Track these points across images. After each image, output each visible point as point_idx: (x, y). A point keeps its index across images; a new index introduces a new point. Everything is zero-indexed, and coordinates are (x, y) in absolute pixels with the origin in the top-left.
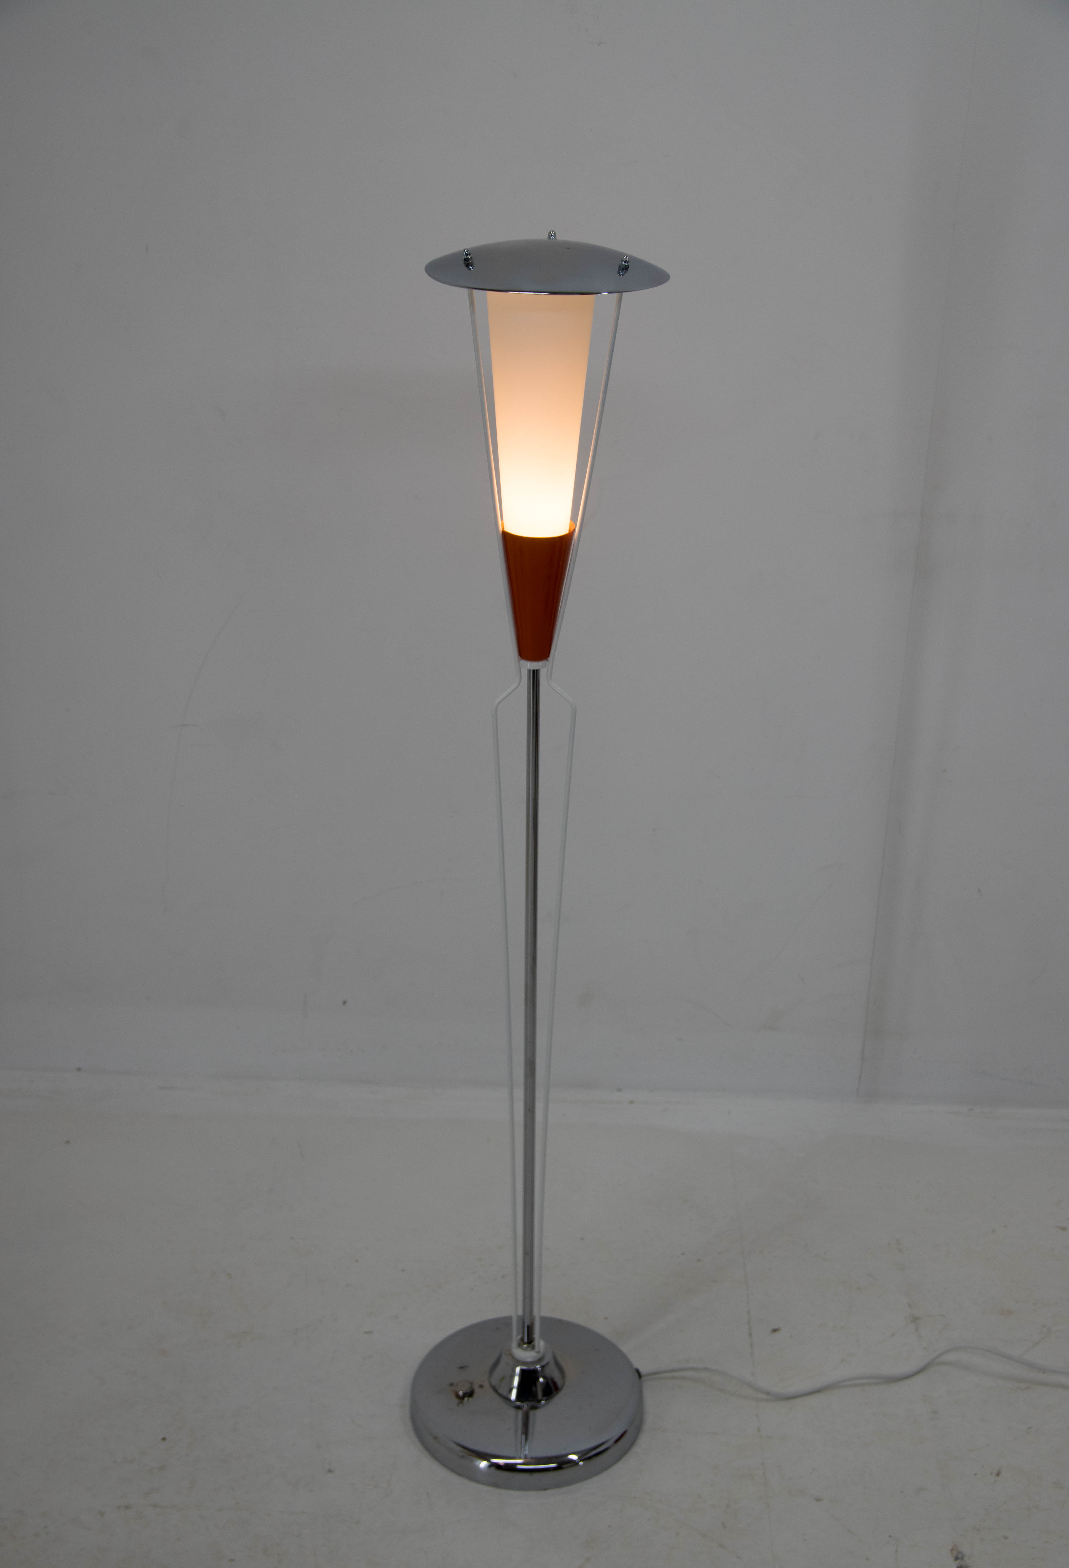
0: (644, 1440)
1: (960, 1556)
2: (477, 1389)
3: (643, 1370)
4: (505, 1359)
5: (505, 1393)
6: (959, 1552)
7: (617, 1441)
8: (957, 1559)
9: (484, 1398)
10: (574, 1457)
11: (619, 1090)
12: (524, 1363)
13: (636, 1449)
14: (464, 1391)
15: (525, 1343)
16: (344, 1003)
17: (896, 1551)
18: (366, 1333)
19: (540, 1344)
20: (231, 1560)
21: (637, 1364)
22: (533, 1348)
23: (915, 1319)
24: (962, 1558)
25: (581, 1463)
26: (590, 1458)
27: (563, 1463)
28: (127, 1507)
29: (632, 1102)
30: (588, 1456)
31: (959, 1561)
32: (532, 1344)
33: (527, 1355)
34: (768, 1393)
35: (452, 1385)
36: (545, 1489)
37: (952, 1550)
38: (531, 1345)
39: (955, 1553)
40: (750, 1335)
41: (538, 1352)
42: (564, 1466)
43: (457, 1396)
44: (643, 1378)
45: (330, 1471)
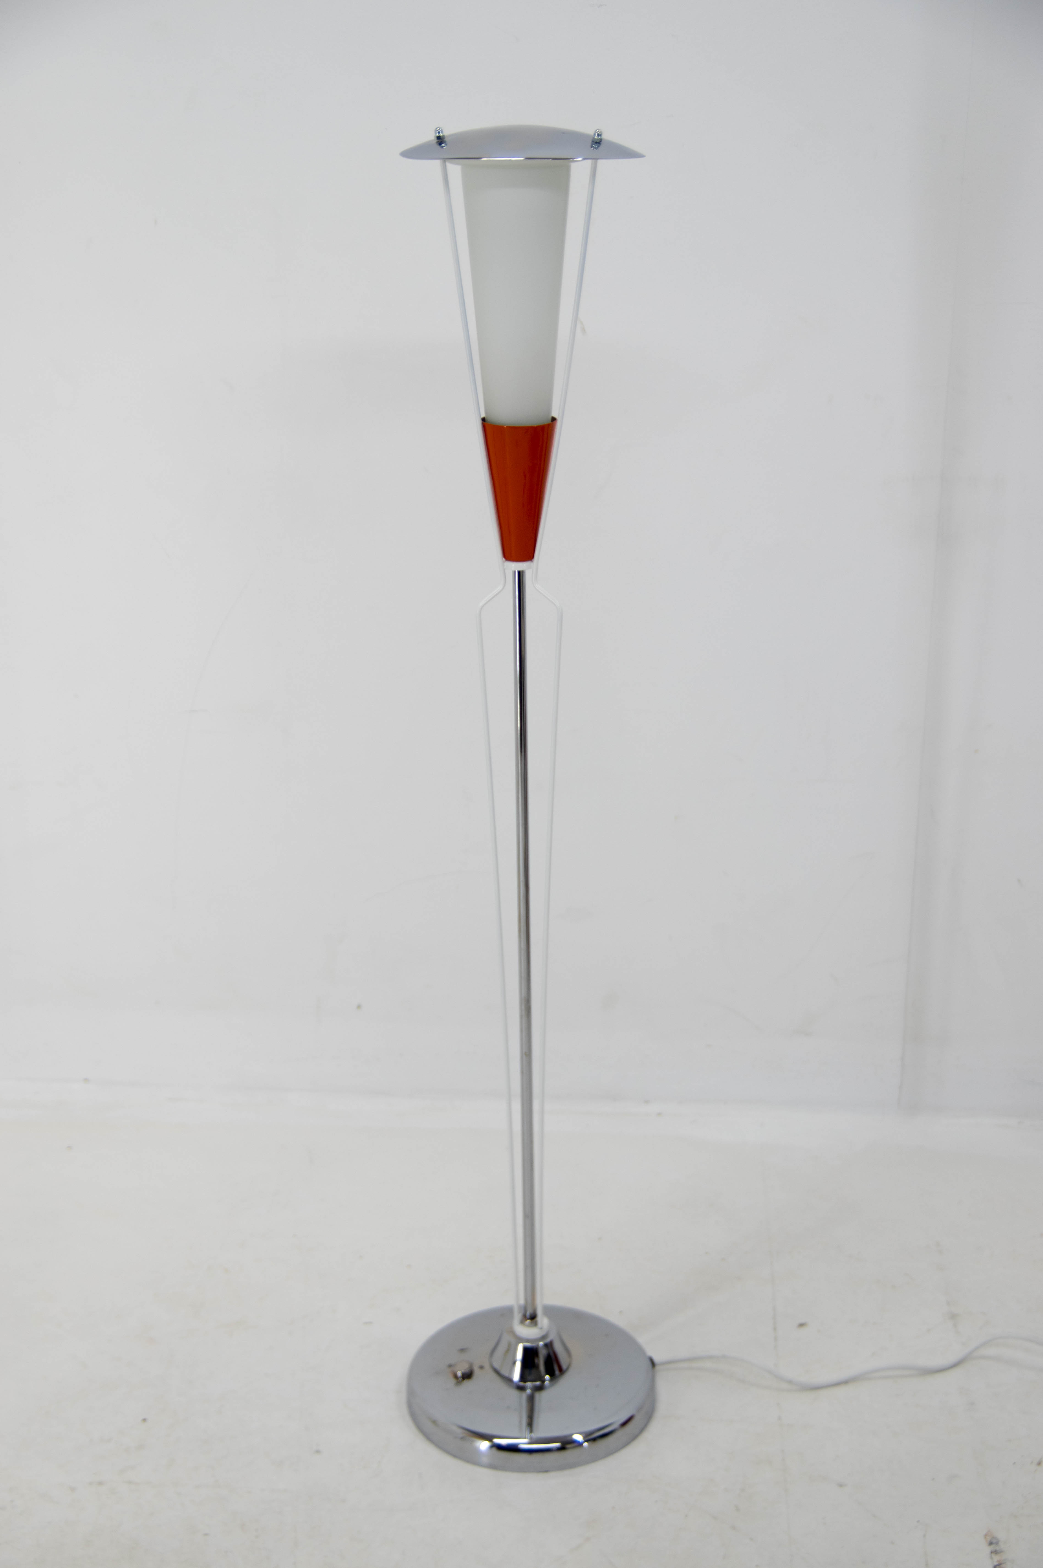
0: (655, 1427)
1: (994, 1541)
2: (477, 1371)
3: (656, 1359)
4: (506, 1338)
5: (505, 1372)
6: (993, 1538)
7: (624, 1424)
8: (991, 1544)
9: (483, 1380)
10: (578, 1438)
11: (647, 1102)
12: (527, 1341)
13: (647, 1435)
14: (463, 1371)
15: (528, 1319)
16: (359, 1007)
17: (925, 1536)
18: (366, 1323)
19: (543, 1321)
20: (206, 1535)
21: (650, 1352)
22: (536, 1324)
23: (953, 1316)
24: (997, 1543)
25: (586, 1444)
26: (594, 1440)
27: (566, 1444)
28: (100, 1483)
29: (659, 1114)
30: (593, 1438)
31: (993, 1546)
32: (535, 1319)
33: (529, 1333)
34: (790, 1382)
35: (450, 1366)
36: (546, 1471)
37: (986, 1536)
38: (533, 1320)
39: (989, 1538)
40: (775, 1329)
41: (541, 1328)
42: (568, 1446)
43: (456, 1376)
44: (657, 1368)
45: (318, 1452)
